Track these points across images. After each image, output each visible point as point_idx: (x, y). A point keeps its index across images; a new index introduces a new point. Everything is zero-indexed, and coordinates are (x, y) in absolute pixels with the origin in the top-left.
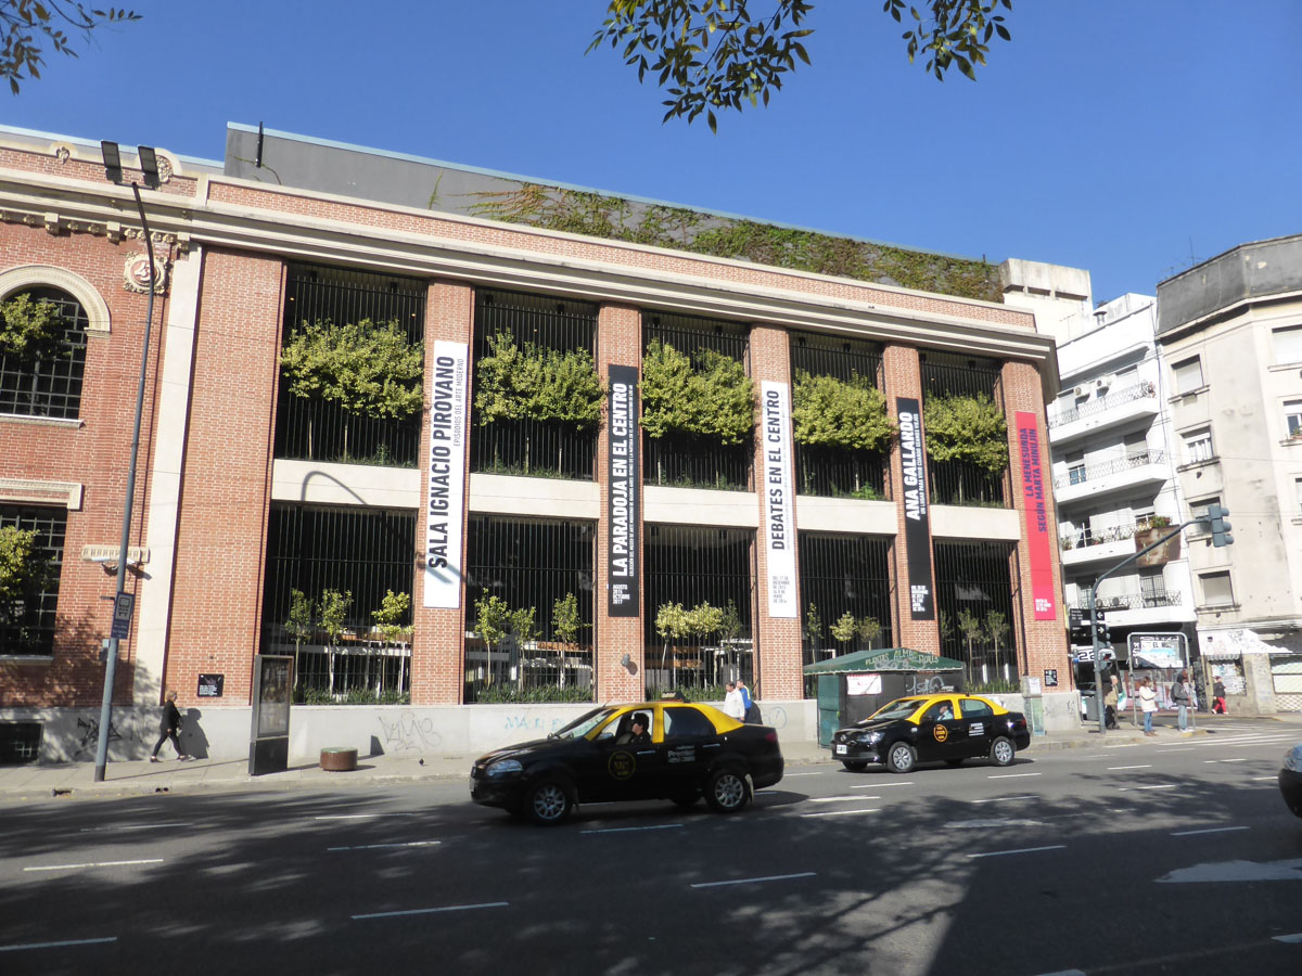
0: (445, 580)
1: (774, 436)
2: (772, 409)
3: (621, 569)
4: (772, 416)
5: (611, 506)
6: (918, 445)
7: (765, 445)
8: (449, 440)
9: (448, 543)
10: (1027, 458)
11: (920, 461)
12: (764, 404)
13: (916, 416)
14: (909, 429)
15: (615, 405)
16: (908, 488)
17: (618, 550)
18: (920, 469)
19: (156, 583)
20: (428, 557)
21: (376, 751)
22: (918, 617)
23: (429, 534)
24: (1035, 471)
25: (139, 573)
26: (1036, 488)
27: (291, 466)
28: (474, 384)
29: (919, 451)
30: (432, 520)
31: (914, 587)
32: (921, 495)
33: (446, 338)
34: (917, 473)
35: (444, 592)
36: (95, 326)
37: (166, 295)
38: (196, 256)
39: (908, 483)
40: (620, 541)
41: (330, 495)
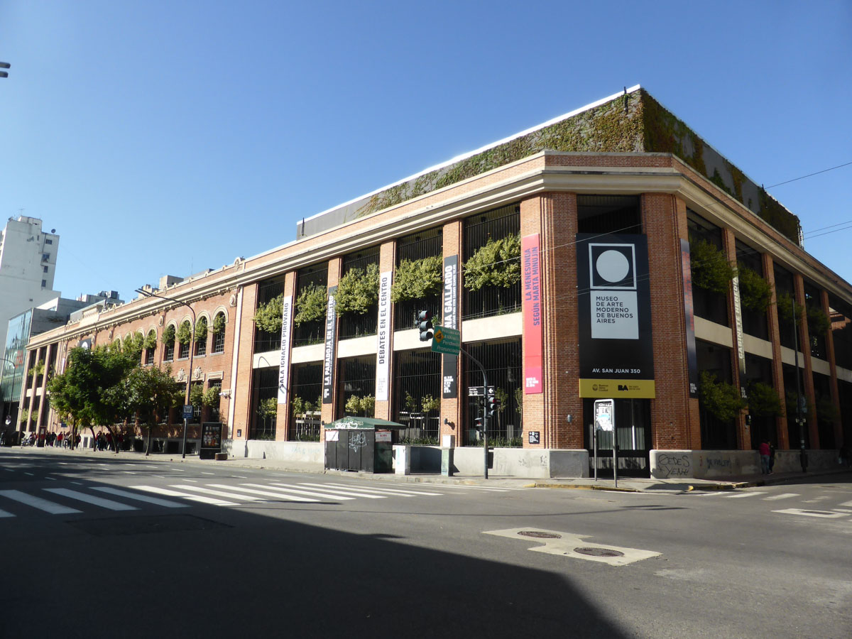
0: (284, 393)
1: (384, 302)
2: (384, 288)
3: (327, 382)
4: (384, 291)
5: (326, 353)
6: (455, 284)
7: (381, 308)
8: (286, 337)
9: (284, 377)
10: (528, 271)
11: (455, 295)
12: (381, 286)
13: (455, 266)
14: (450, 276)
15: (329, 306)
16: (447, 314)
17: (327, 373)
18: (454, 300)
19: (232, 401)
20: (280, 384)
21: (264, 457)
22: (446, 396)
23: (281, 375)
24: (534, 280)
25: (230, 398)
26: (534, 293)
27: (257, 356)
28: (296, 311)
29: (455, 289)
30: (281, 369)
31: (445, 377)
32: (454, 317)
33: (288, 295)
34: (452, 303)
35: (282, 397)
36: (227, 321)
37: (236, 306)
38: (241, 290)
39: (446, 311)
40: (328, 369)
41: (263, 365)
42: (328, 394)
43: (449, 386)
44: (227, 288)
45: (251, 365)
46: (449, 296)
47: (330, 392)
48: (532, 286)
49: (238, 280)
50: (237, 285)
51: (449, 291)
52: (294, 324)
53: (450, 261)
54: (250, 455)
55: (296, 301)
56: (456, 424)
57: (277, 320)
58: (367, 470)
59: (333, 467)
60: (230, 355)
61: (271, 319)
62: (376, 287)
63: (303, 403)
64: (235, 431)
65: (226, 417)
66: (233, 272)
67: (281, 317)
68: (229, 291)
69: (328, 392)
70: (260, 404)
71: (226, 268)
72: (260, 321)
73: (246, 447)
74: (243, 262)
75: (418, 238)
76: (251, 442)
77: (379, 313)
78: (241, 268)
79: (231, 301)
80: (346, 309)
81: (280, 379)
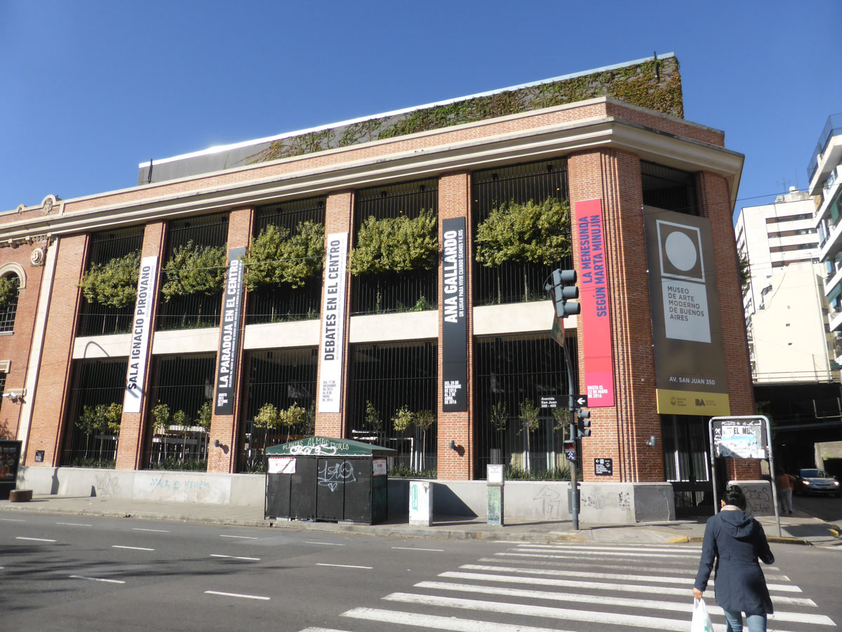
0: (136, 396)
1: (333, 274)
2: (333, 254)
3: (224, 383)
4: (333, 259)
5: (222, 342)
6: (461, 256)
7: (327, 282)
8: (144, 314)
9: (138, 373)
10: (586, 245)
11: (462, 270)
12: (328, 252)
13: (461, 233)
14: (452, 244)
15: (231, 275)
16: (446, 296)
17: (224, 370)
18: (461, 278)
19: (27, 408)
20: (129, 383)
21: (93, 494)
22: (448, 408)
23: (130, 370)
24: (595, 257)
25: (23, 401)
26: (596, 274)
27: (81, 342)
28: (163, 279)
29: (461, 262)
30: (132, 362)
31: (447, 383)
32: (462, 300)
33: (150, 254)
34: (457, 281)
35: (133, 403)
36: (22, 285)
37: (44, 265)
38: (56, 242)
39: (447, 291)
40: (225, 364)
41: (94, 353)
42: (226, 401)
43: (454, 395)
44: (27, 238)
45: (71, 352)
46: (452, 271)
47: (230, 398)
48: (592, 265)
49: (52, 227)
50: (49, 235)
51: (452, 264)
52: (161, 297)
53: (451, 224)
54: (62, 491)
55: (164, 265)
56: (466, 449)
57: (128, 290)
58: (357, 520)
59: (282, 516)
60: (26, 337)
61: (115, 286)
62: (321, 252)
63: (172, 412)
64: (32, 452)
65: (14, 431)
66: (40, 216)
67: (135, 285)
68: (31, 242)
69: (225, 398)
70: (82, 413)
71: (24, 209)
72: (93, 289)
73: (55, 478)
74: (62, 203)
75: (384, 193)
76: (63, 471)
77: (325, 290)
78: (57, 211)
79: (34, 256)
80: (268, 279)
81: (129, 377)
